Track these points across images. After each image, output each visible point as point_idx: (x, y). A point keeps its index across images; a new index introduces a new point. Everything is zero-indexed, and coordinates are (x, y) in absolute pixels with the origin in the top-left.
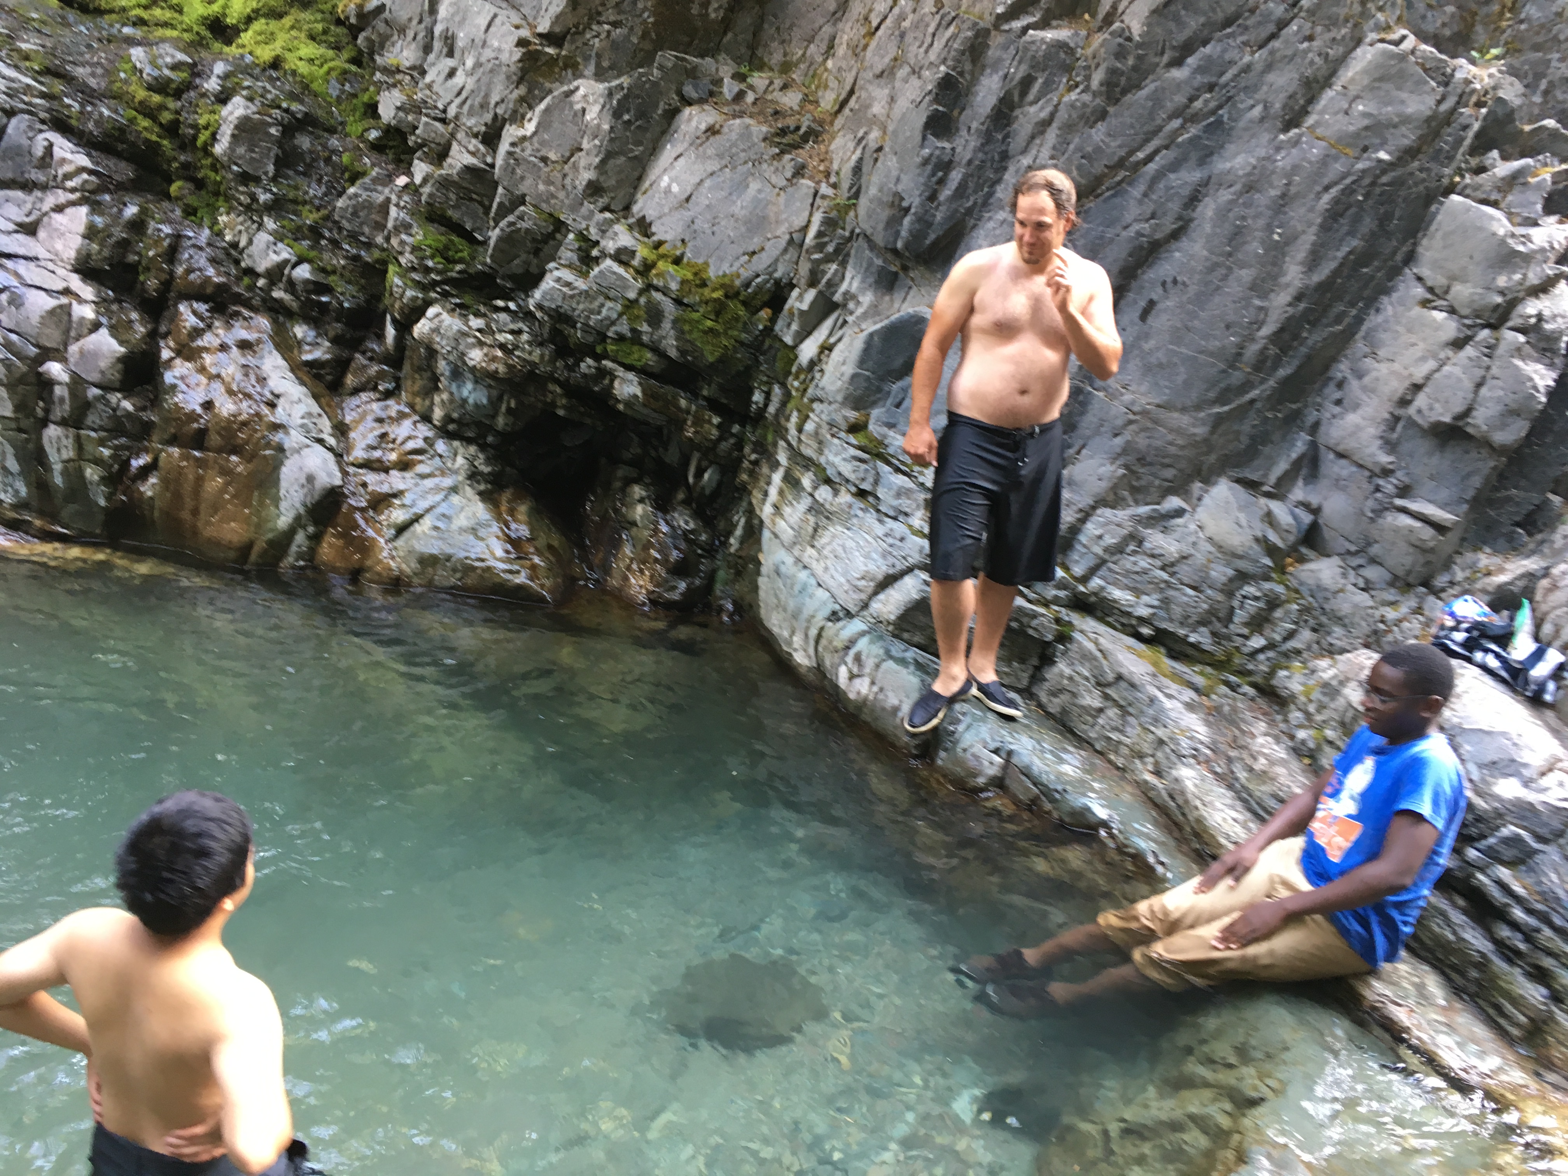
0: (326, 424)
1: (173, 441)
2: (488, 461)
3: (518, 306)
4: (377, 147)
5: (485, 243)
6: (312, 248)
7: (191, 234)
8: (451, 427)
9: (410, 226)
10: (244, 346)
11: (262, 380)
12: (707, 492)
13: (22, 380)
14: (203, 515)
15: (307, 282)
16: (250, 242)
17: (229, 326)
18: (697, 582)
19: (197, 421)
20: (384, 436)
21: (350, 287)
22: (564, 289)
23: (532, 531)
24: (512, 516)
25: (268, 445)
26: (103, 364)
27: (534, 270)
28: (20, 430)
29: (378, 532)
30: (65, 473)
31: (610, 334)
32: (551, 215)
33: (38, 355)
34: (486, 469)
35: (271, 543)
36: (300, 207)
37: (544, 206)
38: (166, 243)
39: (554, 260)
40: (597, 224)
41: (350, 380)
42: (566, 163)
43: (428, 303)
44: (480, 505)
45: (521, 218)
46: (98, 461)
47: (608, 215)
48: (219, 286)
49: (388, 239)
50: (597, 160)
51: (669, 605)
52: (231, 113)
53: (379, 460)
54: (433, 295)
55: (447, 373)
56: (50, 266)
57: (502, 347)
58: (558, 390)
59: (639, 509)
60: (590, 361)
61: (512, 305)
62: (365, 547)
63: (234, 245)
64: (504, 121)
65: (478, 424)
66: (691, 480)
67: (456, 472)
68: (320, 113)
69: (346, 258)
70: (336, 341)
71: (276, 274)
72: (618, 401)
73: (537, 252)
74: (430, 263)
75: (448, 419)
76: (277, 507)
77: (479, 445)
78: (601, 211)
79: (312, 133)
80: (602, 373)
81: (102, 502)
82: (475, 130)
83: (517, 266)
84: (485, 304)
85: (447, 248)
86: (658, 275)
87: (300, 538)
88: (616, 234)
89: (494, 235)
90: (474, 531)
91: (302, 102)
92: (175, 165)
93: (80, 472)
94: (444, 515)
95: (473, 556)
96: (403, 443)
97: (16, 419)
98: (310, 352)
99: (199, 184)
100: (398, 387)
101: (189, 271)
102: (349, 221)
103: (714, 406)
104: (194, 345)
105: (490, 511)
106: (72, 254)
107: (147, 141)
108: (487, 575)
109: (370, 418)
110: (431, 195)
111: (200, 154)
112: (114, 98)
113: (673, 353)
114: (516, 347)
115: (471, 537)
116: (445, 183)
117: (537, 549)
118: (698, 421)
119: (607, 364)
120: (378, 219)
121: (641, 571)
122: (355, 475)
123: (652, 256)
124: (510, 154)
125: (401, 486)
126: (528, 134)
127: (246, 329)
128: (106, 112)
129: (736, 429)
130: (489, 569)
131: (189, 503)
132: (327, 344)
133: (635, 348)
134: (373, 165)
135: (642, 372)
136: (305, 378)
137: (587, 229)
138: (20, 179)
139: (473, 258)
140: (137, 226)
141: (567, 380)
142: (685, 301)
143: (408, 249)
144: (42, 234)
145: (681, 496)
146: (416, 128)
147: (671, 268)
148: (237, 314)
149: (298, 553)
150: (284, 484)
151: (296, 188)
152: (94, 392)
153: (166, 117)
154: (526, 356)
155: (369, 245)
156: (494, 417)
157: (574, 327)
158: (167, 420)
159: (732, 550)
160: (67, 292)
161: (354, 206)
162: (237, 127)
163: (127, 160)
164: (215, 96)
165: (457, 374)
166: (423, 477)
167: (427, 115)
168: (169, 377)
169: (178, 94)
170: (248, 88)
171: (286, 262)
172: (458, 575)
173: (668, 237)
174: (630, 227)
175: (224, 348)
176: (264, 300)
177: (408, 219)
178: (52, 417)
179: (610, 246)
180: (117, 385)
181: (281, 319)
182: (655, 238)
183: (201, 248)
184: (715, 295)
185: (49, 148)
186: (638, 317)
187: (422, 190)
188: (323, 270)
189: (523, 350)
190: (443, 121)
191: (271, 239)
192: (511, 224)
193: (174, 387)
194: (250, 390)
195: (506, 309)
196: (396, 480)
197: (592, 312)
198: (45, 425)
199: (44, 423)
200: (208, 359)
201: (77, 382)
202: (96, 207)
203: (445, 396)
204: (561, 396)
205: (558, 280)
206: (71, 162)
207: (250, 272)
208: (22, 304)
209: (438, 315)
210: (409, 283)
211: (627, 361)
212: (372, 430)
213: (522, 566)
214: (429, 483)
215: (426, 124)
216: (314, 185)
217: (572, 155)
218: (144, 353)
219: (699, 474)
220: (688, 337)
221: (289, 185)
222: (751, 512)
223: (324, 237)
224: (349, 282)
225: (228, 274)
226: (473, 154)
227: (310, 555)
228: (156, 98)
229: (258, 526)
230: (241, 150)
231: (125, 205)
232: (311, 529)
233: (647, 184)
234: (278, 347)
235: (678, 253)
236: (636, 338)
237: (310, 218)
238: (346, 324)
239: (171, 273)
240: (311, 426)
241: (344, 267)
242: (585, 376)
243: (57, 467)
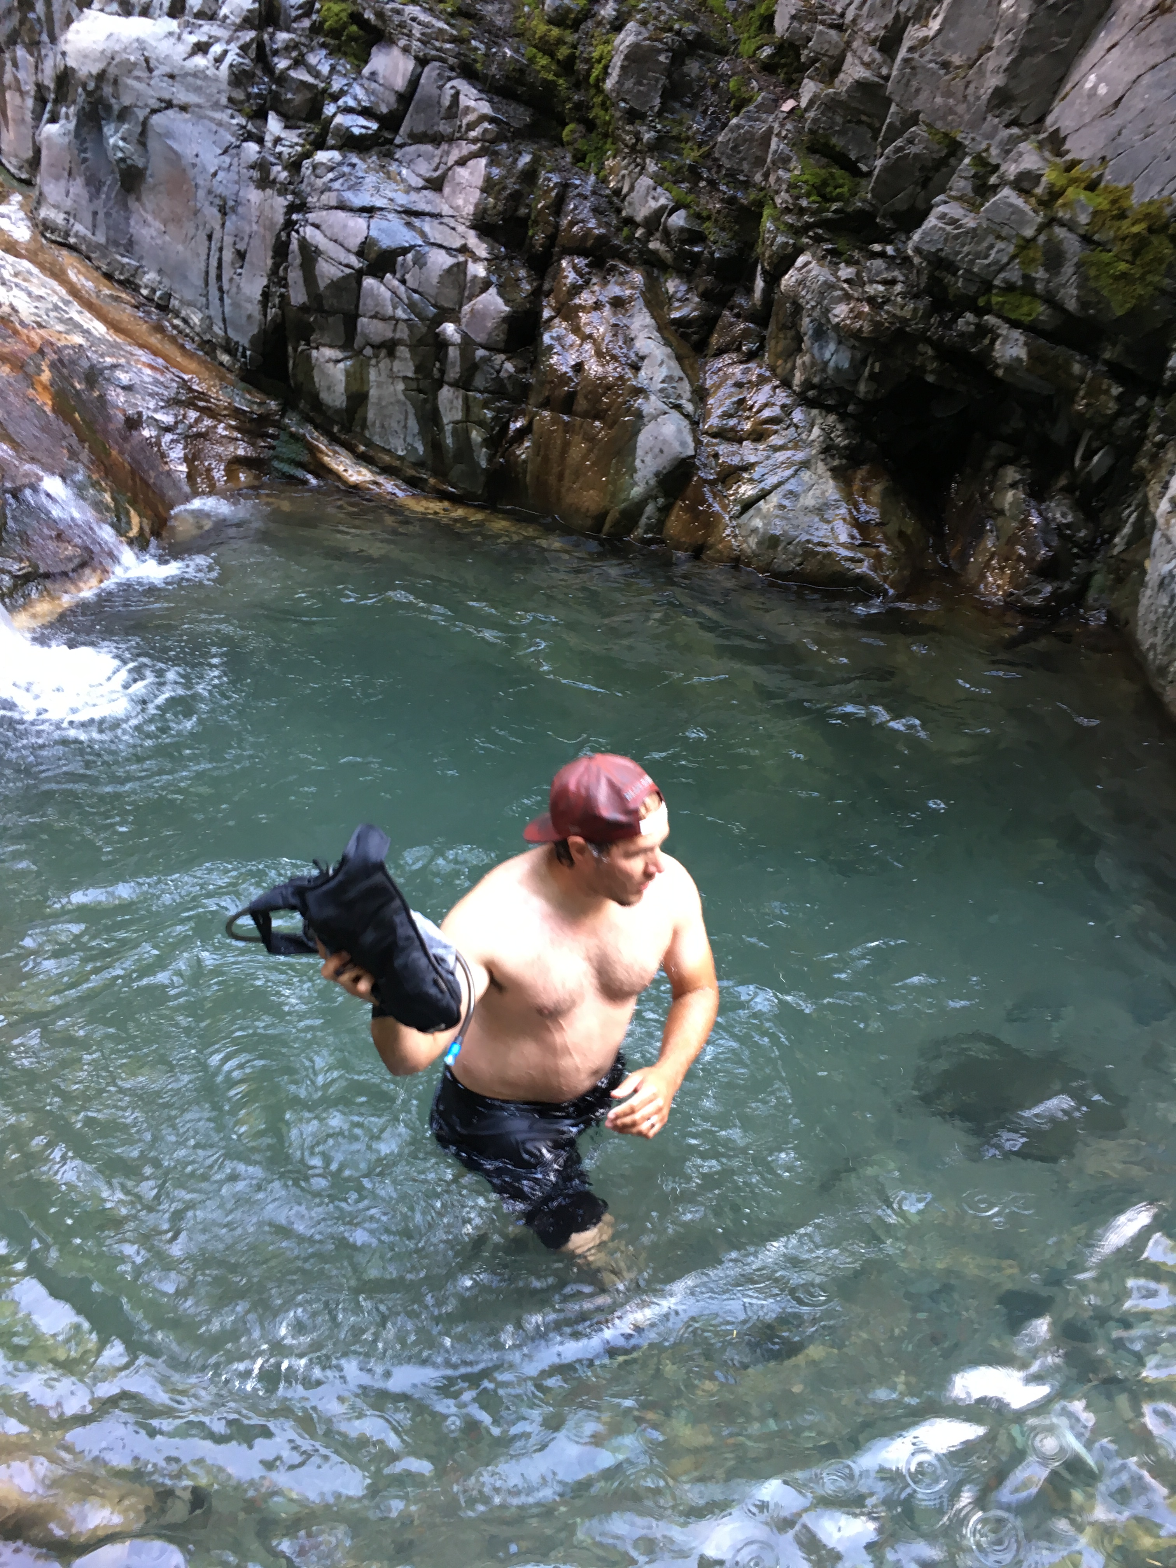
0: (686, 388)
1: (546, 404)
2: (846, 432)
3: (897, 250)
4: (769, 67)
5: (869, 174)
6: (690, 191)
7: (578, 182)
8: (811, 393)
9: (788, 160)
10: (618, 303)
11: (629, 341)
12: (1095, 479)
13: (421, 342)
14: (566, 483)
15: (682, 230)
16: (632, 188)
17: (605, 283)
18: (1067, 586)
19: (567, 384)
20: (742, 401)
21: (723, 234)
22: (949, 228)
23: (883, 514)
24: (864, 496)
25: (628, 409)
26: (489, 324)
27: (921, 205)
28: (420, 391)
29: (725, 507)
30: (455, 433)
31: (996, 282)
32: (946, 135)
33: (436, 315)
34: (842, 442)
35: (624, 513)
36: (682, 145)
37: (939, 125)
38: (553, 194)
39: (943, 191)
40: (1000, 143)
41: (715, 340)
42: (971, 67)
43: (799, 251)
44: (831, 483)
45: (911, 142)
46: (481, 423)
47: (1015, 130)
48: (600, 237)
49: (766, 176)
50: (1009, 59)
51: (1027, 611)
52: (623, 41)
53: (733, 429)
54: (805, 240)
55: (810, 332)
56: (452, 223)
57: (871, 300)
58: (930, 352)
59: (1010, 495)
60: (969, 316)
61: (890, 250)
62: (709, 522)
63: (617, 192)
64: (907, 20)
65: (839, 390)
66: (1077, 463)
67: (811, 444)
68: (713, 32)
69: (722, 201)
70: (703, 296)
71: (654, 222)
72: (997, 366)
73: (925, 183)
74: (804, 203)
75: (807, 385)
76: (632, 477)
77: (838, 414)
78: (1007, 126)
79: (702, 57)
80: (983, 331)
81: (484, 464)
82: (873, 35)
83: (900, 202)
84: (861, 249)
85: (825, 183)
86: (1064, 205)
87: (650, 509)
88: (1020, 154)
89: (879, 163)
90: (820, 511)
91: (695, 21)
92: (569, 106)
93: (467, 433)
94: (791, 492)
95: (816, 540)
96: (760, 411)
97: (417, 379)
98: (678, 308)
99: (590, 126)
100: (761, 348)
101: (572, 224)
102: (729, 157)
103: (1116, 372)
104: (572, 303)
105: (841, 490)
106: (470, 209)
107: (545, 81)
108: (827, 562)
109: (730, 382)
110: (815, 120)
111: (593, 91)
112: (517, 35)
113: (1072, 305)
114: (887, 301)
115: (817, 519)
116: (831, 105)
117: (885, 535)
118: (1094, 391)
119: (990, 319)
120: (759, 153)
121: (1002, 569)
122: (708, 445)
123: (1061, 182)
124: (906, 61)
125: (753, 459)
126: (931, 33)
127: (622, 284)
128: (509, 53)
129: (1141, 401)
130: (829, 554)
131: (556, 469)
132: (697, 300)
133: (1027, 299)
134: (760, 89)
135: (1031, 329)
136: (672, 338)
137: (987, 150)
138: (430, 132)
139: (853, 193)
140: (529, 176)
141: (942, 338)
142: (1096, 237)
143: (784, 187)
144: (447, 190)
145: (1063, 482)
146: (809, 40)
147: (1083, 196)
148: (613, 268)
149: (647, 525)
150: (639, 452)
151: (681, 123)
152: (481, 353)
153: (563, 52)
154: (898, 312)
155: (747, 185)
156: (856, 382)
157: (955, 274)
158: (542, 383)
159: (1115, 552)
160: (464, 249)
161: (735, 140)
162: (627, 57)
163: (527, 103)
164: (610, 23)
165: (820, 334)
166: (776, 449)
167: (823, 23)
168: (547, 339)
169: (576, 26)
170: (643, 10)
171: (663, 208)
172: (798, 560)
173: (1084, 155)
174: (1041, 145)
175: (597, 306)
176: (641, 252)
177: (787, 151)
178: (446, 378)
179: (1011, 170)
180: (501, 345)
181: (656, 272)
182: (1068, 157)
183: (586, 198)
184: (1136, 229)
185: (456, 96)
186: (1033, 260)
187: (807, 115)
188: (698, 216)
189: (895, 303)
190: (840, 28)
191: (651, 182)
192: (899, 149)
193: (550, 347)
194: (617, 352)
195: (882, 255)
196: (749, 452)
197: (978, 255)
198: (441, 387)
199: (440, 383)
200: (584, 317)
201: (467, 343)
202: (494, 159)
203: (807, 358)
204: (934, 358)
205: (942, 217)
206: (474, 110)
207: (630, 221)
208: (425, 264)
209: (806, 264)
210: (782, 227)
211: (1013, 316)
212: (731, 395)
213: (867, 555)
214: (781, 456)
215: (821, 32)
216: (698, 118)
217: (980, 56)
218: (527, 313)
219: (1087, 457)
220: (1092, 284)
221: (674, 120)
222: (1144, 509)
223: (702, 179)
224: (723, 229)
225: (608, 224)
226: (867, 65)
227: (659, 526)
228: (555, 32)
229: (614, 495)
230: (629, 84)
231: (520, 153)
232: (661, 501)
233: (1069, 86)
234: (649, 304)
235: (1094, 175)
236: (1027, 287)
237: (690, 156)
238: (715, 276)
239: (557, 226)
240: (671, 390)
241: (719, 212)
242: (961, 335)
243: (448, 428)
